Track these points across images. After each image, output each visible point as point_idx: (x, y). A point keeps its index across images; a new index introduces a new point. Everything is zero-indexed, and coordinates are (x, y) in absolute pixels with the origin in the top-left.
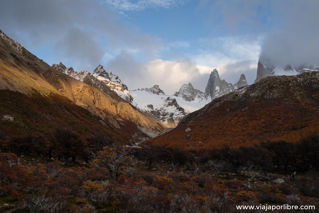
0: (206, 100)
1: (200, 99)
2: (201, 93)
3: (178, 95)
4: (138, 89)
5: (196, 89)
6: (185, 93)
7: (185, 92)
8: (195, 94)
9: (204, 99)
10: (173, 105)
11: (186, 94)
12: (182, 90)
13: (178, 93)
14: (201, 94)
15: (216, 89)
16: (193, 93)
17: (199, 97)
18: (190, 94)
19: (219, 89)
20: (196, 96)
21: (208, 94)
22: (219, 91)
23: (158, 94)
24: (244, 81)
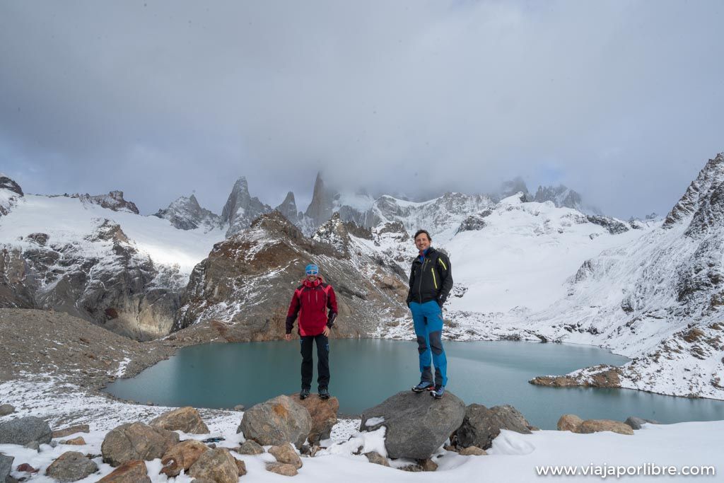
0: (221, 229)
1: (209, 227)
2: (212, 216)
3: (163, 215)
4: (66, 195)
5: (204, 209)
6: (177, 214)
7: (179, 212)
8: (201, 217)
9: (217, 229)
10: (110, 238)
11: (181, 216)
12: (175, 206)
13: (165, 212)
14: (214, 219)
15: (238, 212)
16: (196, 215)
17: (208, 223)
18: (189, 217)
19: (243, 212)
20: (203, 221)
21: (226, 220)
22: (241, 216)
23: (116, 211)
24: (292, 203)
